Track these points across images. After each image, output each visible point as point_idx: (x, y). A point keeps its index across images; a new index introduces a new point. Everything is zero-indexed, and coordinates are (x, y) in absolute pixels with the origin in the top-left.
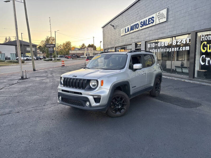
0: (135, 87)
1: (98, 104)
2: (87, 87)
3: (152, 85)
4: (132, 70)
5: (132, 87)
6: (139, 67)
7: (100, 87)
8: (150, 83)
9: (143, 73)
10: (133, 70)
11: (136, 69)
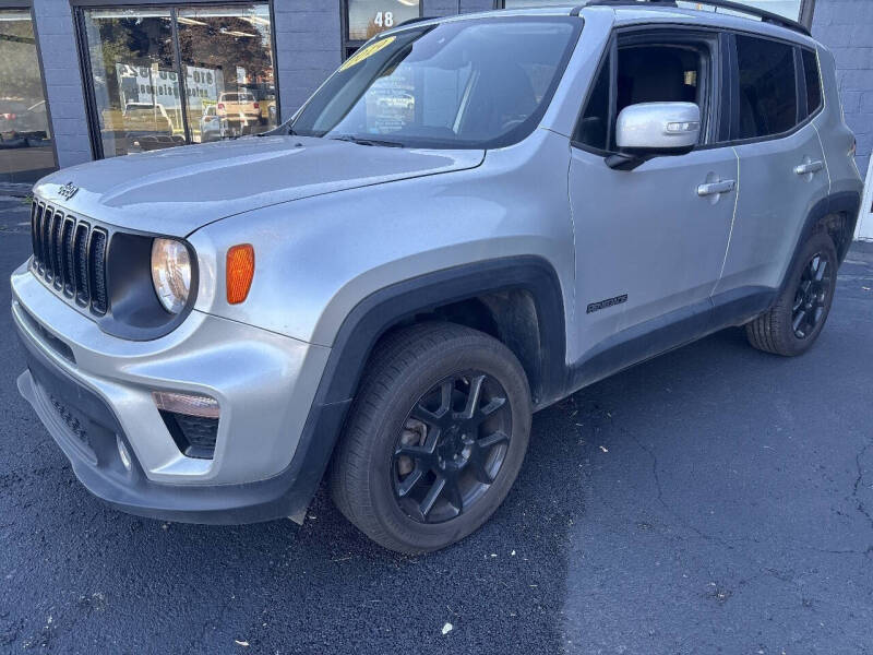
0: (621, 299)
1: (197, 469)
2: (126, 297)
3: (773, 279)
4: (607, 156)
5: (591, 308)
6: (676, 127)
7: (212, 317)
8: (758, 269)
9: (702, 189)
10: (616, 159)
11: (643, 154)
